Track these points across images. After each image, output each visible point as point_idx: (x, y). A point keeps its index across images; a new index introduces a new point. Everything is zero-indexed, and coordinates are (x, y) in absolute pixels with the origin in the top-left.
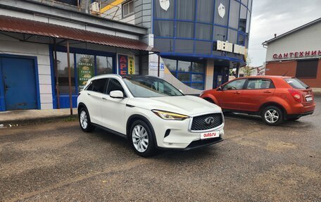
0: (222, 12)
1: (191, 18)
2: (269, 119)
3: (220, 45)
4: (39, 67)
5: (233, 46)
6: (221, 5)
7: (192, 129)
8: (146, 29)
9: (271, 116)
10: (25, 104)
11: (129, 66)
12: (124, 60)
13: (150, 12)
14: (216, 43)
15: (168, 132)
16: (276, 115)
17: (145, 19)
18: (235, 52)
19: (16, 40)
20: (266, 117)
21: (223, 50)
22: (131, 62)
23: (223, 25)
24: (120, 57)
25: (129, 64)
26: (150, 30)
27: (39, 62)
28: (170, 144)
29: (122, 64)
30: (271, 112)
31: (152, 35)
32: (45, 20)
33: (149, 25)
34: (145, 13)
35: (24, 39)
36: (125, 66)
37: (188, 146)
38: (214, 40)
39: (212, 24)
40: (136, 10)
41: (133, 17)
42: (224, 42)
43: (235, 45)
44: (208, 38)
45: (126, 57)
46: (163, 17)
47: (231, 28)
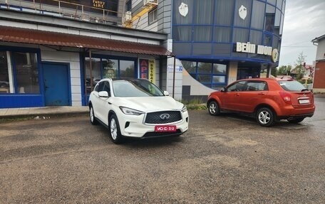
0: (243, 13)
1: (209, 22)
2: (262, 120)
3: (240, 47)
4: (71, 71)
5: (257, 47)
6: (242, 7)
7: (146, 122)
8: (166, 35)
9: (264, 117)
10: (60, 102)
11: (150, 69)
12: (145, 63)
13: (170, 19)
14: (236, 44)
15: (127, 124)
16: (268, 116)
17: (165, 26)
18: (258, 53)
19: (53, 50)
20: (259, 117)
21: (243, 51)
22: (152, 65)
23: (245, 26)
24: (141, 60)
25: (150, 67)
26: (170, 36)
27: (72, 67)
28: (130, 134)
29: (142, 68)
30: (264, 113)
31: (171, 40)
32: (77, 33)
33: (169, 31)
34: (165, 20)
35: (60, 49)
36: (146, 69)
37: (144, 136)
38: (233, 42)
39: (231, 27)
40: (159, 17)
41: (156, 24)
42: (244, 44)
43: (259, 46)
44: (227, 40)
45: (147, 61)
46: (182, 23)
47: (254, 29)
